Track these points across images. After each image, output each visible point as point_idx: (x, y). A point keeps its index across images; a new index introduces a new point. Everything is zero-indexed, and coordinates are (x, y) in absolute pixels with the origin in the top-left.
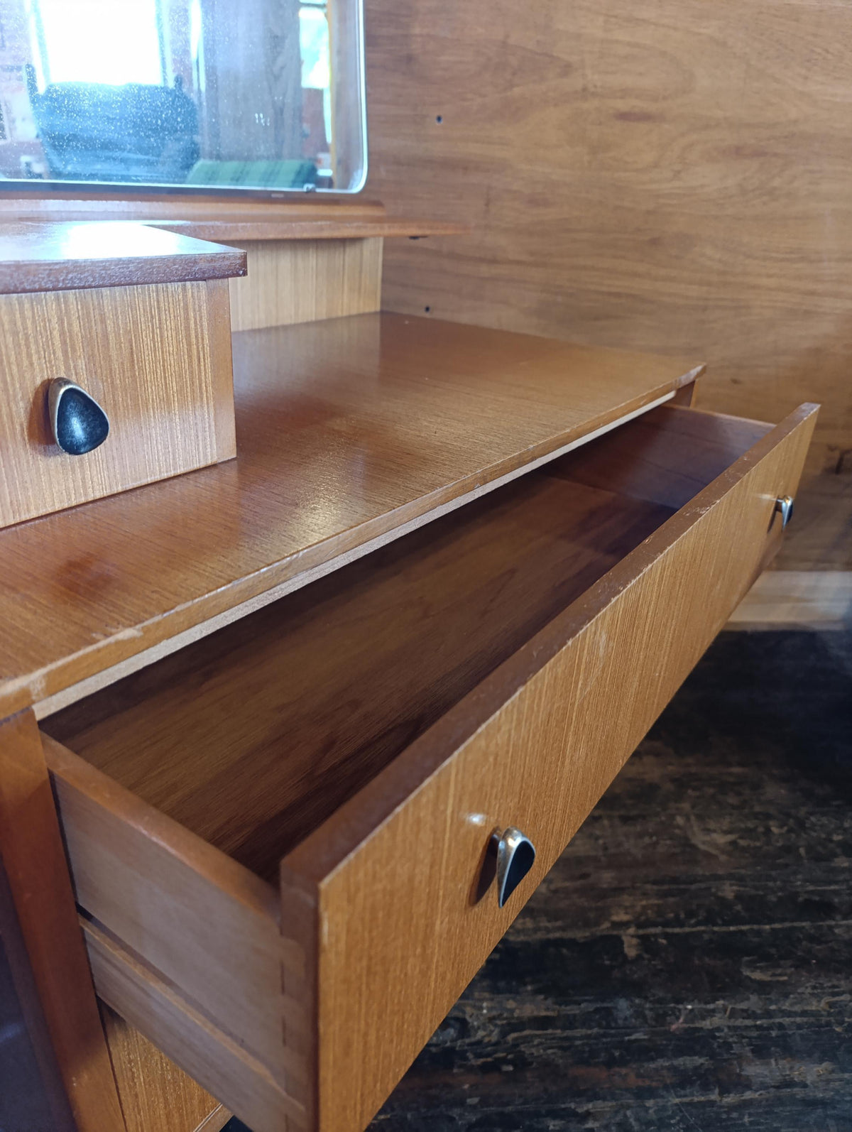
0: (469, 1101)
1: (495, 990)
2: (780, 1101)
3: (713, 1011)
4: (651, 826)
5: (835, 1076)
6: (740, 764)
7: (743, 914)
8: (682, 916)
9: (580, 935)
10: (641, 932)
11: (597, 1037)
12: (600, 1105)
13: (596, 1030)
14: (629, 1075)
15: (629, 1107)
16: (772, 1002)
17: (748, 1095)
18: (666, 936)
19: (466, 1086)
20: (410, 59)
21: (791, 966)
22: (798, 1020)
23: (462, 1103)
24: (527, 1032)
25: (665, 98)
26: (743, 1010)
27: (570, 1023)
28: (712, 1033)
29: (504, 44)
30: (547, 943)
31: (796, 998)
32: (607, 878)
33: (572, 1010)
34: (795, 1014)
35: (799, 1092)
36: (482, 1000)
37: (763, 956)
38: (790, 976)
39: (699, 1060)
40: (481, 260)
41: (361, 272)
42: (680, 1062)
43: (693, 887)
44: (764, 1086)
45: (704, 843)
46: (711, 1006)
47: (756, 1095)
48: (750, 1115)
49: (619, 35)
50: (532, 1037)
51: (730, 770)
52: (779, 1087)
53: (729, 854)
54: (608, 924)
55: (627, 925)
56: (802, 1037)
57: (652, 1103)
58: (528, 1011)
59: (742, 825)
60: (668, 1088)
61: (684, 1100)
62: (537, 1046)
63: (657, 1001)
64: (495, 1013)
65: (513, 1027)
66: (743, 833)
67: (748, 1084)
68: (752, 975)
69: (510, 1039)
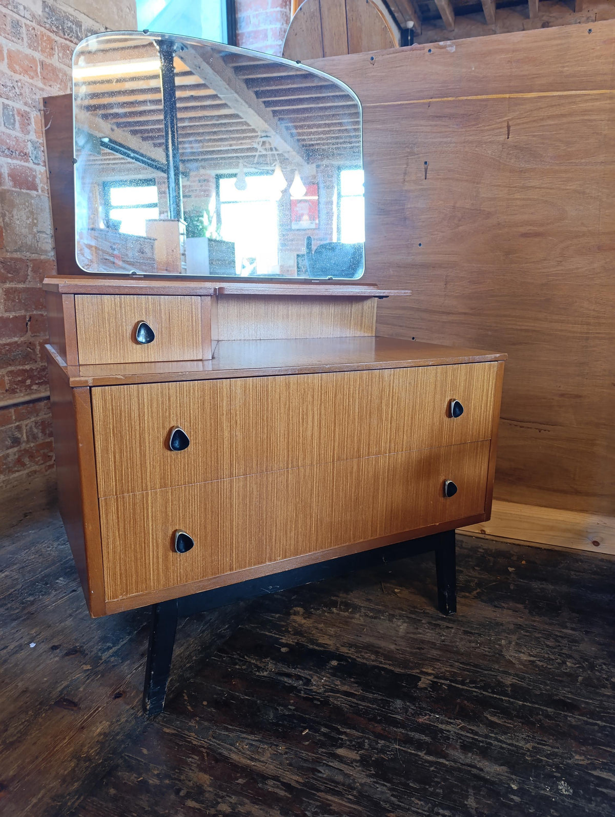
0: (290, 707)
1: (333, 675)
2: (460, 770)
3: (451, 723)
4: (480, 640)
5: (506, 774)
6: (572, 629)
7: (509, 692)
8: (467, 681)
9: (398, 670)
10: (435, 680)
11: (374, 709)
12: (354, 732)
13: (374, 706)
14: (379, 728)
15: (368, 738)
16: (492, 732)
17: (442, 760)
18: (448, 685)
19: (292, 701)
21: (520, 722)
22: (504, 746)
24: (338, 695)
25: (548, 224)
26: (470, 729)
27: (363, 699)
28: (442, 731)
30: (377, 667)
31: (511, 736)
32: (434, 653)
33: (371, 696)
34: (505, 743)
35: (474, 771)
36: (324, 676)
37: (505, 712)
38: (515, 726)
39: (423, 737)
42: (412, 734)
43: (486, 672)
44: (455, 761)
45: (511, 656)
46: (452, 721)
47: (447, 763)
48: (435, 768)
49: (517, 196)
50: (339, 697)
51: (563, 630)
52: (464, 765)
53: (524, 665)
54: (418, 671)
55: (429, 674)
56: (499, 752)
57: (383, 742)
58: (345, 688)
59: (546, 656)
60: (395, 740)
61: (402, 748)
62: (339, 701)
63: (420, 708)
64: (327, 683)
65: (332, 691)
66: (543, 659)
67: (445, 756)
68: (490, 718)
69: (327, 694)
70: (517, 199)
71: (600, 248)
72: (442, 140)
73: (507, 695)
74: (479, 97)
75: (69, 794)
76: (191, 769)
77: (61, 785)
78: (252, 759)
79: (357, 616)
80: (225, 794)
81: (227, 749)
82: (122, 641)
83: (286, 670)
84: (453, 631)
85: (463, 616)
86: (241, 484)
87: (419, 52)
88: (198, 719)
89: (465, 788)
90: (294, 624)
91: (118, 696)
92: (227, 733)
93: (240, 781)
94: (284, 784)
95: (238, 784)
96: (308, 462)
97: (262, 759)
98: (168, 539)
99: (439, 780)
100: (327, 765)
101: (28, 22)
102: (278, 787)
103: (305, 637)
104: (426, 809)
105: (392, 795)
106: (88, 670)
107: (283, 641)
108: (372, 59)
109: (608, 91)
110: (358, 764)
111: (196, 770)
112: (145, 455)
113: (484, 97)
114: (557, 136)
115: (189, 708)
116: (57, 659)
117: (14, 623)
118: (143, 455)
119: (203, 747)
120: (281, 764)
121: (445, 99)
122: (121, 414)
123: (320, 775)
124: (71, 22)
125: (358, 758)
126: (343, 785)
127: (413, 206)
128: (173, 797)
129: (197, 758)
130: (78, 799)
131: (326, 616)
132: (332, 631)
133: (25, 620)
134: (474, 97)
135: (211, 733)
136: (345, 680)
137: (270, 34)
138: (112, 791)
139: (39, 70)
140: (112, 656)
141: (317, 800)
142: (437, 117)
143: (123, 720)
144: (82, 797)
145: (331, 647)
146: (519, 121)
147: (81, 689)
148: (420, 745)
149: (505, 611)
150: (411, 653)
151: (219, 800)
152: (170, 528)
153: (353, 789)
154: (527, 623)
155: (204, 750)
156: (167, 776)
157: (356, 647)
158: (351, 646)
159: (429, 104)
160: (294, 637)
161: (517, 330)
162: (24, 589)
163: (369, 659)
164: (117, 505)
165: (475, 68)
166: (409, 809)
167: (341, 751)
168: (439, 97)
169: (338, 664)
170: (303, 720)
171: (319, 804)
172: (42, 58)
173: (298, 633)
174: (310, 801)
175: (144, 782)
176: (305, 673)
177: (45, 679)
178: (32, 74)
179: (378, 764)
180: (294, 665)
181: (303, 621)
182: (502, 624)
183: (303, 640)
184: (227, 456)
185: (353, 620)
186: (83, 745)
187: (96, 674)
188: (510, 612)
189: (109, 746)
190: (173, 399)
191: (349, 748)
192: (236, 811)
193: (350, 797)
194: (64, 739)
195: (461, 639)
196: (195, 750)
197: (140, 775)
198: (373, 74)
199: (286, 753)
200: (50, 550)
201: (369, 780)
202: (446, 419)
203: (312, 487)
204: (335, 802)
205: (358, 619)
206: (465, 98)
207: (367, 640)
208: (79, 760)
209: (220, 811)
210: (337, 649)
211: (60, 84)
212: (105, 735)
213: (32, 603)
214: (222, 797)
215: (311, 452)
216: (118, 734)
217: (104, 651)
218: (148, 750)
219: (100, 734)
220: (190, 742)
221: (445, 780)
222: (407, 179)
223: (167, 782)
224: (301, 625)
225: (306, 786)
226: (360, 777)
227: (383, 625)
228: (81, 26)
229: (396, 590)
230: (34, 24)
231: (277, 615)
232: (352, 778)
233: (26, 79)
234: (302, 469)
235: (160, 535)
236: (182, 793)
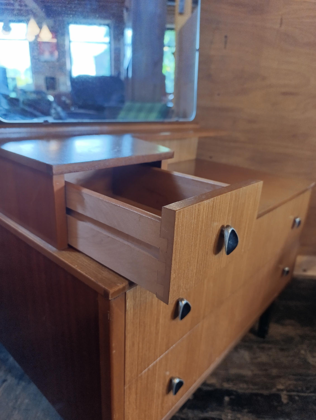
4: (291, 353)
20: (210, 75)
25: (299, 87)
29: (242, 71)
36: (228, 413)
40: (231, 141)
43: (308, 378)
54: (275, 389)
55: (283, 390)
64: (233, 418)
70: (283, 69)
72: (238, 22)
84: (274, 350)
85: (272, 337)
98: (166, 387)
118: (157, 333)
122: (146, 306)
127: (215, 67)
136: (242, 412)
145: (217, 385)
146: (288, 16)
149: (289, 327)
150: (262, 375)
154: (303, 333)
158: (228, 380)
163: (242, 388)
164: (137, 385)
176: (215, 414)
182: (293, 337)
184: (204, 305)
195: (282, 356)
202: (291, 230)
210: (222, 385)
235: (161, 388)
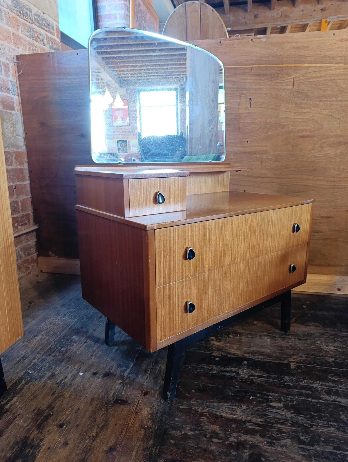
0: (236, 387)
1: (248, 368)
2: (331, 404)
3: (316, 383)
4: (308, 342)
6: (346, 332)
7: (334, 365)
8: (312, 363)
9: (277, 362)
10: (297, 364)
11: (277, 382)
12: (274, 394)
13: (276, 381)
14: (285, 391)
15: (282, 396)
16: (336, 385)
17: (320, 401)
18: (305, 366)
19: (236, 384)
20: (239, 128)
21: (346, 378)
22: (344, 390)
23: (234, 387)
25: (314, 131)
26: (325, 385)
27: (269, 378)
28: (313, 387)
29: (266, 122)
30: (267, 362)
31: (345, 385)
32: (290, 351)
33: (272, 376)
34: (344, 388)
35: (338, 403)
36: (244, 370)
37: (336, 375)
38: (345, 380)
39: (307, 392)
40: (260, 177)
41: (223, 181)
42: (301, 391)
43: (318, 357)
44: (327, 400)
45: (325, 348)
46: (315, 382)
47: (323, 402)
48: (320, 405)
49: (299, 117)
50: (257, 379)
51: (342, 333)
52: (331, 401)
53: (334, 352)
54: (287, 361)
55: (293, 362)
56: (343, 393)
57: (289, 397)
58: (257, 374)
59: (341, 346)
60: (295, 395)
61: (300, 398)
62: (258, 380)
63: (298, 378)
64: (247, 373)
65: (252, 376)
66: (340, 348)
67: (321, 399)
68: (331, 378)
69: (251, 378)
70: (298, 118)
71: (340, 143)
72: (259, 87)
73: (333, 367)
74: (278, 65)
75: (150, 447)
76: (205, 424)
77: (143, 443)
78: (232, 414)
79: (243, 338)
80: (229, 433)
81: (217, 412)
82: (130, 365)
83: (223, 369)
84: (293, 339)
85: (293, 332)
86: (213, 275)
87: (246, 40)
88: (194, 399)
89: (337, 411)
90: (214, 345)
91: (146, 394)
92: (212, 404)
93: (233, 426)
94: (255, 423)
95: (233, 427)
96: (239, 260)
97: (237, 414)
98: (183, 306)
99: (324, 410)
100: (271, 412)
101: (5, 9)
102: (253, 425)
103: (224, 351)
104: (325, 424)
105: (307, 420)
106: (120, 383)
107: (214, 355)
108: (220, 42)
109: (343, 65)
110: (284, 409)
111: (209, 424)
112: (175, 263)
113: (281, 65)
114: (318, 87)
115: (187, 394)
116: (100, 379)
117: (63, 364)
118: (174, 263)
119: (205, 412)
120: (247, 414)
121: (260, 66)
122: (166, 243)
123: (269, 416)
124: (27, 9)
125: (283, 406)
126: (282, 419)
127: (244, 121)
128: (204, 439)
129: (206, 418)
130: (157, 448)
131: (228, 340)
132: (235, 347)
133: (67, 361)
134: (276, 65)
135: (204, 405)
136: (255, 370)
137: (118, 16)
138: (172, 441)
139: (12, 38)
140: (129, 374)
141: (274, 428)
142: (256, 75)
143: (156, 406)
144: (158, 447)
145: (240, 355)
146: (299, 79)
147: (123, 393)
148: (307, 396)
149: (312, 327)
150: (279, 353)
151: (228, 436)
152: (184, 300)
153: (288, 420)
154: (324, 331)
155: (207, 414)
156: (196, 430)
157: (252, 353)
158: (248, 353)
159: (252, 68)
160: (218, 352)
161: (298, 185)
162: (56, 345)
163: (259, 358)
164: (163, 291)
165: (276, 50)
166: (318, 425)
167: (272, 404)
168: (257, 65)
169: (248, 363)
170: (246, 392)
171: (277, 430)
172: (14, 31)
173: (219, 350)
174: (272, 429)
175: (185, 435)
176: (234, 369)
177: (100, 391)
178: (9, 41)
179: (293, 407)
180: (226, 365)
181: (218, 344)
182: (313, 334)
183: (223, 353)
184: (207, 260)
185: (243, 340)
186: (142, 421)
187: (126, 384)
188: (314, 327)
189: (156, 419)
190: (187, 233)
191: (276, 402)
192: (239, 440)
193: (289, 424)
194: (131, 420)
195: (299, 343)
196: (202, 414)
197: (181, 431)
198: (221, 51)
199: (247, 409)
200: (58, 321)
201: (293, 415)
202: (292, 233)
203: (240, 273)
204: (283, 428)
205: (245, 339)
206: (271, 66)
207: (254, 349)
208: (145, 429)
209: (232, 441)
210: (243, 355)
211: (23, 47)
212: (152, 414)
213: (66, 351)
214: (229, 435)
215: (241, 255)
216: (157, 413)
217: (124, 372)
218: (178, 418)
219: (148, 414)
220: (197, 411)
221: (327, 409)
222: (240, 107)
223: (197, 432)
224: (218, 346)
225: (266, 423)
226: (289, 415)
227: (258, 341)
228: (31, 12)
229: (255, 323)
230: (8, 10)
231: (204, 342)
232: (285, 416)
233: (6, 43)
234: (236, 265)
235: (180, 304)
236: (208, 436)
